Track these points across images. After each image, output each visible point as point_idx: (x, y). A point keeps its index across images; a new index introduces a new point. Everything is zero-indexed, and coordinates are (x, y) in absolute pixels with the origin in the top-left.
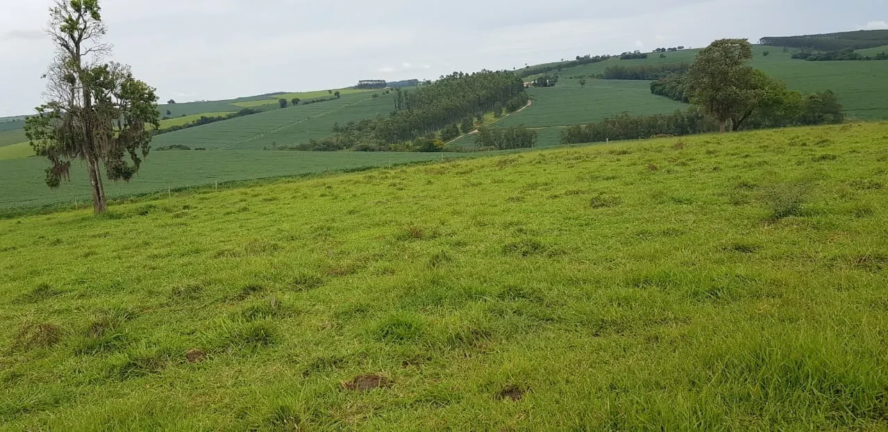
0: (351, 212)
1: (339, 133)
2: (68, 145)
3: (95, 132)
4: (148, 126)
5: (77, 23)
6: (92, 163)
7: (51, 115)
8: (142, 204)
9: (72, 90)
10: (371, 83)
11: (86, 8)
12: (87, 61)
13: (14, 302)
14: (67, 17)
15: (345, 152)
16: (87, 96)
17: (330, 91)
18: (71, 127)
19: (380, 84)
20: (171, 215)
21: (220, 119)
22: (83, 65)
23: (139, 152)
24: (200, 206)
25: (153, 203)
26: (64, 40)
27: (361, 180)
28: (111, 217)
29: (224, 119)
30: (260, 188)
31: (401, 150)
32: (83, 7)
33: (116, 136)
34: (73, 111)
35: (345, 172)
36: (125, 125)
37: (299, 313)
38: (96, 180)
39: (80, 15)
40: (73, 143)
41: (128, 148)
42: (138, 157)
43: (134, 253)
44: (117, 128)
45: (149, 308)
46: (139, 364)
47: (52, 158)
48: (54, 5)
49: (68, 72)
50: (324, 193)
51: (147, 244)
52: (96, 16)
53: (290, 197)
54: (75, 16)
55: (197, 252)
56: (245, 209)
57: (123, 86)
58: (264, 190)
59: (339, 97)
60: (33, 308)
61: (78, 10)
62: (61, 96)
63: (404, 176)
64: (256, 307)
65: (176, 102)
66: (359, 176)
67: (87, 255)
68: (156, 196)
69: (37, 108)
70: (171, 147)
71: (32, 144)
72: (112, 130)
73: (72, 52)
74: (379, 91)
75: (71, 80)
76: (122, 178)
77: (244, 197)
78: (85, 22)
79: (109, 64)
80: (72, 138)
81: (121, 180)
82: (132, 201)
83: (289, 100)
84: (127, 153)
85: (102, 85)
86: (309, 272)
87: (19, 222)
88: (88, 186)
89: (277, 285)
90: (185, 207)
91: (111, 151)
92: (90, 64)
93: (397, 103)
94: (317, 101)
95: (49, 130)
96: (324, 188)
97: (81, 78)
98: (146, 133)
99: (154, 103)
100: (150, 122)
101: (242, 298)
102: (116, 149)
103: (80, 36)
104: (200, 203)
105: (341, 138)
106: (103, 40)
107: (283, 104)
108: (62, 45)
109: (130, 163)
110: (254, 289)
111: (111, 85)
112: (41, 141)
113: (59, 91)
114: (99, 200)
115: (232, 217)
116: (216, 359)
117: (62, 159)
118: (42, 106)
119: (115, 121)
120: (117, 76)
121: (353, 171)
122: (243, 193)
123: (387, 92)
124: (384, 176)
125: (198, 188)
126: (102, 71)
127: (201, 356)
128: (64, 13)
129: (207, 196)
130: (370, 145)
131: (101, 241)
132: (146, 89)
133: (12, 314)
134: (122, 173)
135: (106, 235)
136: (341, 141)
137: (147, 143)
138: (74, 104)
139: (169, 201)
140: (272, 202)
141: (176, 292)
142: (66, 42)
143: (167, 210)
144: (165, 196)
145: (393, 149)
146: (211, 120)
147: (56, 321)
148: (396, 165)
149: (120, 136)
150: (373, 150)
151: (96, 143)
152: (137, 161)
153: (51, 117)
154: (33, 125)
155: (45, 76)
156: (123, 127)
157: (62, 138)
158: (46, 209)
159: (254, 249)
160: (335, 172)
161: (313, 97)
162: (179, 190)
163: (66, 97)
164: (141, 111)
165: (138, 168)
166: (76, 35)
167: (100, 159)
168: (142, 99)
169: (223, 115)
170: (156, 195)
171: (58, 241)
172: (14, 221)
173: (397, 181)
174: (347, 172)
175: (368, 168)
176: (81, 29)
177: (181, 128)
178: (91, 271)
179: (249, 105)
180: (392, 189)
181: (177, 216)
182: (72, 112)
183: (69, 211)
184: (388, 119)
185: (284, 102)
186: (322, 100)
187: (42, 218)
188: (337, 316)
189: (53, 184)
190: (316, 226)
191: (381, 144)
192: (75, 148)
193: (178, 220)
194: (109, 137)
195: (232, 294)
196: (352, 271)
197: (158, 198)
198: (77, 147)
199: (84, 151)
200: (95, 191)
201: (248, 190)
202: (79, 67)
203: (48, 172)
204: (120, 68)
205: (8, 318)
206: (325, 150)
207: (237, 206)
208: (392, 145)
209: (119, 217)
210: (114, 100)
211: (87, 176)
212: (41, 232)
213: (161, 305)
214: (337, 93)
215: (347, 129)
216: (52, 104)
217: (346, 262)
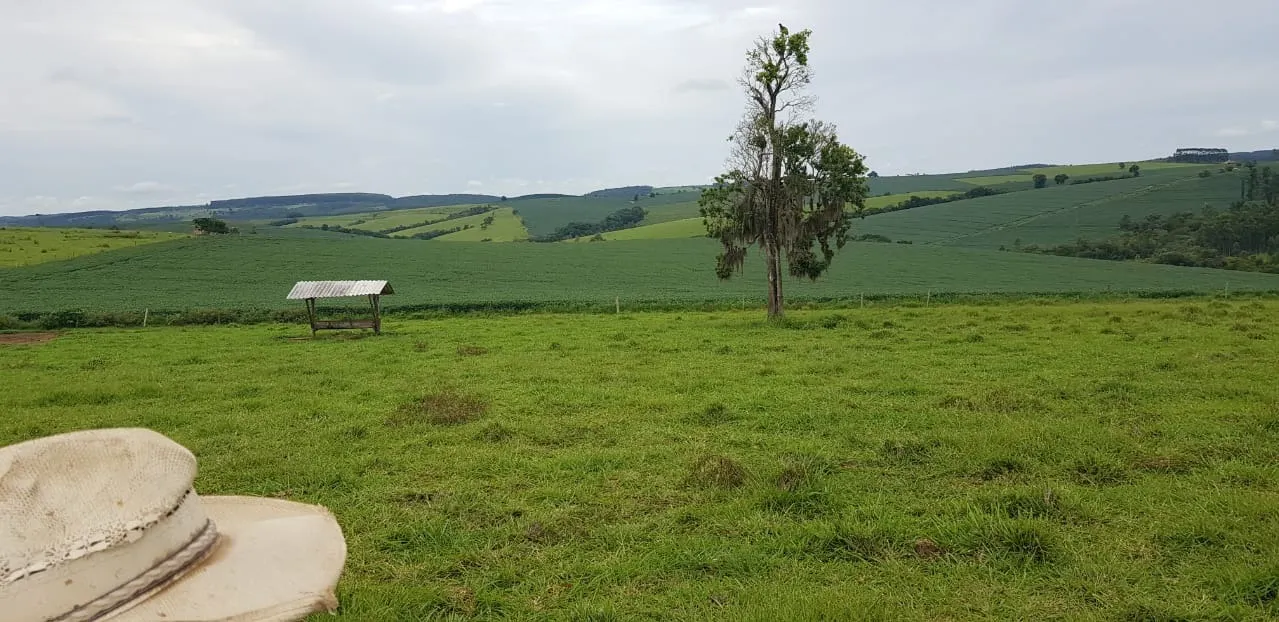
0: (1164, 367)
1: (1131, 233)
2: (747, 228)
3: (780, 212)
4: (849, 208)
5: (778, 70)
6: (772, 252)
7: (731, 188)
8: (828, 313)
9: (760, 157)
10: (1199, 153)
11: (791, 48)
12: (783, 119)
13: (685, 421)
14: (767, 62)
15: (1137, 263)
16: (777, 165)
17: (1122, 165)
18: (752, 203)
19: (1219, 156)
20: (869, 333)
21: (938, 201)
22: (777, 125)
23: (832, 242)
24: (908, 325)
25: (844, 313)
26: (757, 91)
27: (1175, 312)
28: (789, 325)
29: (945, 201)
30: (995, 308)
31: (1245, 269)
32: (788, 47)
33: (806, 216)
34: (758, 183)
35: (1140, 296)
36: (819, 205)
37: (1092, 521)
38: (775, 275)
39: (783, 59)
40: (753, 225)
41: (819, 236)
42: (829, 249)
43: (823, 380)
44: (807, 208)
45: (851, 463)
46: (850, 543)
47: (725, 242)
48: (752, 48)
49: (758, 133)
50: (1107, 327)
51: (839, 369)
52: (802, 59)
53: (1049, 327)
54: (776, 59)
55: (913, 392)
56: (977, 339)
57: (824, 153)
58: (1004, 311)
59: (1137, 174)
60: (705, 433)
61: (781, 53)
62: (746, 164)
63: (1258, 314)
64: (1018, 497)
65: (879, 175)
66: (1173, 307)
67: (764, 373)
68: (844, 303)
69: (717, 179)
70: (865, 238)
71: (705, 223)
72: (801, 210)
73: (765, 108)
74: (1214, 168)
75: (761, 143)
76: (807, 275)
77: (972, 319)
78: (787, 67)
79: (810, 124)
80: (752, 218)
81: (806, 278)
82: (811, 306)
83: (1050, 177)
84: (817, 243)
85: (798, 150)
86: (1101, 457)
87: (679, 318)
88: (765, 280)
89: (1047, 468)
90: (887, 324)
91: (797, 238)
92: (785, 123)
93: (1247, 187)
94: (1098, 180)
95: (726, 207)
96: (1107, 319)
97: (773, 142)
98: (845, 217)
99: (860, 176)
100: (852, 202)
101: (987, 477)
102: (804, 236)
103: (779, 86)
104: (907, 320)
105: (1133, 240)
106: (806, 91)
107: (1040, 182)
108: (755, 98)
109: (820, 257)
110: (1010, 467)
111: (808, 151)
112: (716, 220)
113: (744, 158)
114: (775, 302)
115: (960, 348)
116: (961, 565)
117: (737, 243)
118: (723, 176)
119: (807, 199)
120: (817, 139)
121: (1155, 296)
122: (971, 314)
123: (1230, 169)
124: (1220, 310)
125: (902, 297)
126: (799, 132)
127: (937, 554)
128: (763, 57)
129: (917, 311)
130: (1185, 255)
131: (780, 356)
132: (852, 157)
133: (682, 435)
134: (808, 269)
135: (784, 349)
136: (1132, 245)
137: (844, 230)
138: (761, 174)
139: (864, 313)
140: (1020, 333)
141: (890, 447)
142: (760, 94)
143: (862, 325)
144: (856, 305)
145: (1230, 265)
146: (927, 202)
147: (734, 455)
148: (1237, 294)
149: (811, 219)
150: (1191, 264)
151: (780, 226)
152: (829, 254)
153: (732, 190)
154: (711, 198)
155: (731, 138)
156: (815, 205)
157: (740, 218)
158: (709, 306)
159: (1000, 402)
160: (1125, 296)
161: (1090, 173)
162: (875, 298)
163: (752, 166)
164: (843, 187)
165: (830, 263)
166: (773, 84)
167: (782, 248)
168: (845, 171)
169: (944, 195)
170: (846, 301)
171: (726, 350)
172: (673, 315)
173: (1249, 322)
174: (1144, 297)
175: (1185, 294)
176: (780, 77)
177: (881, 211)
178: (770, 396)
179: (983, 183)
180: (1240, 336)
181: (877, 336)
182: (756, 185)
183: (734, 312)
184: (1226, 214)
185: (1040, 179)
186: (1106, 179)
187: (704, 316)
188: (1161, 540)
189: (724, 274)
190: (1102, 381)
191: (1206, 255)
192: (754, 230)
193: (878, 342)
194: (798, 219)
195: (973, 467)
196: (1181, 468)
197: (845, 307)
198: (757, 230)
199: (765, 236)
200: (772, 289)
201: (979, 309)
202: (772, 127)
203: (719, 260)
204: (822, 128)
205: (676, 440)
206: (1101, 257)
207: (965, 332)
208: (1228, 259)
209: (798, 326)
210: (810, 170)
211: (765, 267)
212: (706, 334)
213: (869, 463)
214: (1135, 169)
215: (1145, 226)
216: (735, 174)
217: (1168, 452)
